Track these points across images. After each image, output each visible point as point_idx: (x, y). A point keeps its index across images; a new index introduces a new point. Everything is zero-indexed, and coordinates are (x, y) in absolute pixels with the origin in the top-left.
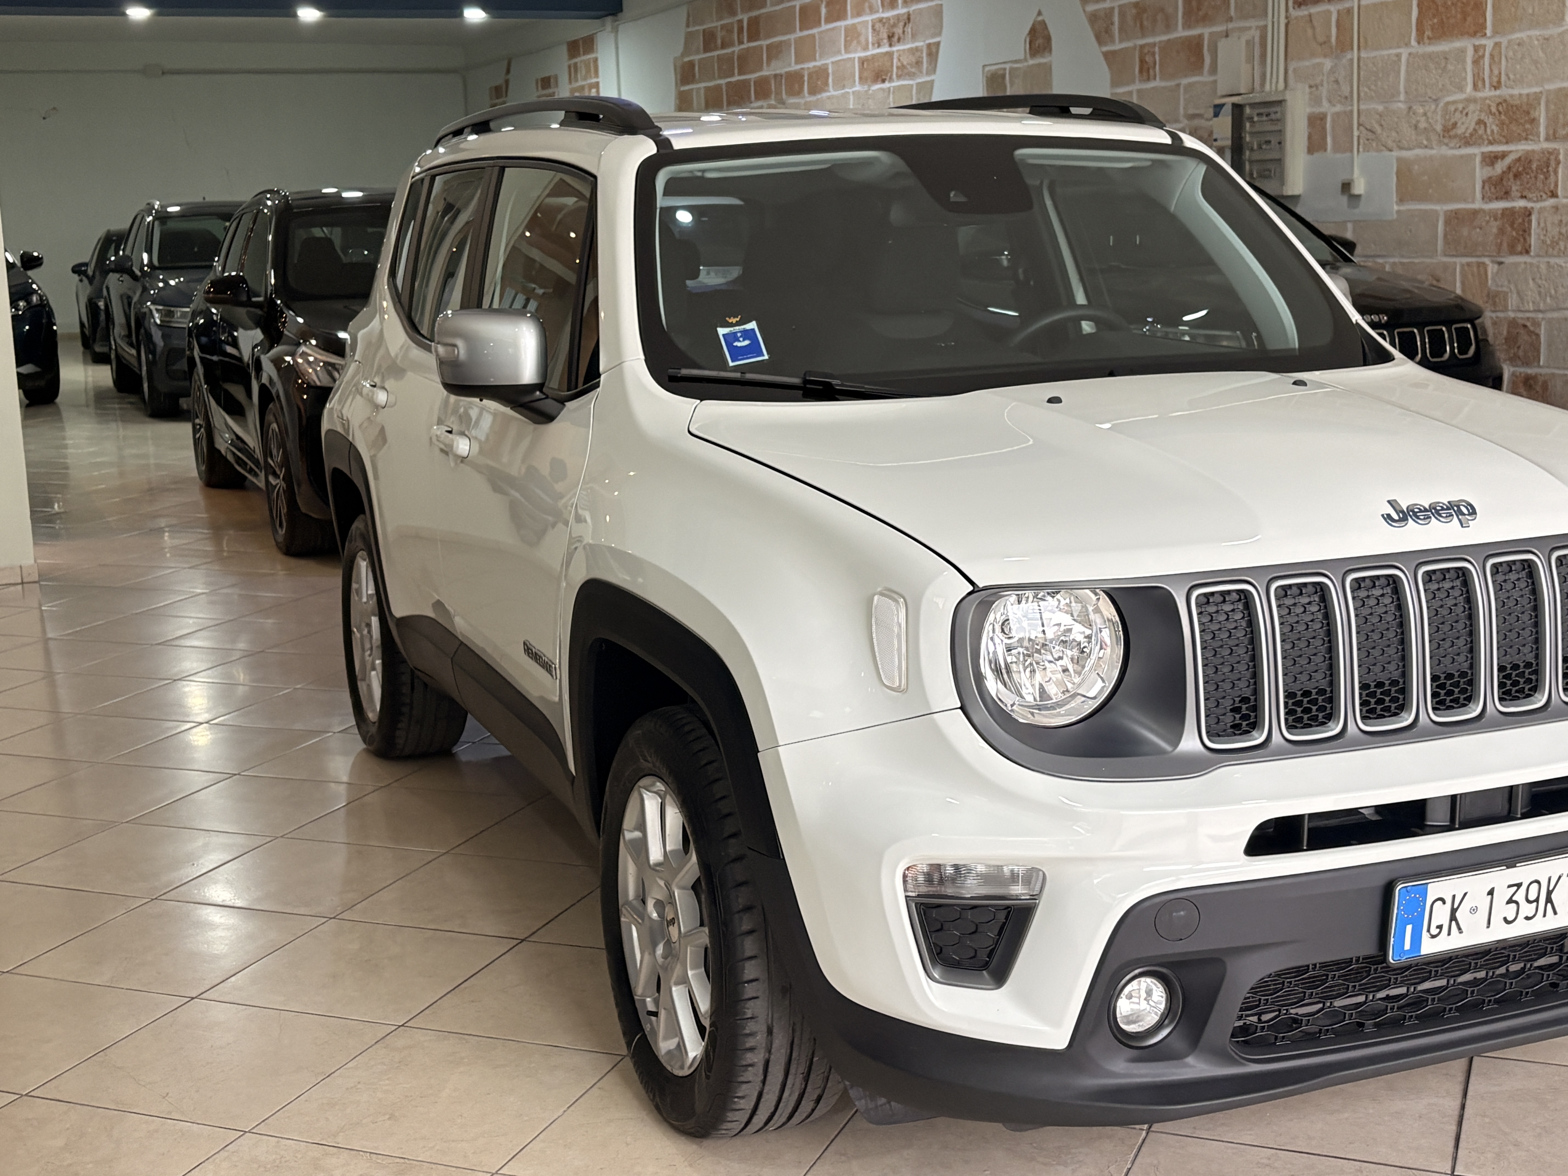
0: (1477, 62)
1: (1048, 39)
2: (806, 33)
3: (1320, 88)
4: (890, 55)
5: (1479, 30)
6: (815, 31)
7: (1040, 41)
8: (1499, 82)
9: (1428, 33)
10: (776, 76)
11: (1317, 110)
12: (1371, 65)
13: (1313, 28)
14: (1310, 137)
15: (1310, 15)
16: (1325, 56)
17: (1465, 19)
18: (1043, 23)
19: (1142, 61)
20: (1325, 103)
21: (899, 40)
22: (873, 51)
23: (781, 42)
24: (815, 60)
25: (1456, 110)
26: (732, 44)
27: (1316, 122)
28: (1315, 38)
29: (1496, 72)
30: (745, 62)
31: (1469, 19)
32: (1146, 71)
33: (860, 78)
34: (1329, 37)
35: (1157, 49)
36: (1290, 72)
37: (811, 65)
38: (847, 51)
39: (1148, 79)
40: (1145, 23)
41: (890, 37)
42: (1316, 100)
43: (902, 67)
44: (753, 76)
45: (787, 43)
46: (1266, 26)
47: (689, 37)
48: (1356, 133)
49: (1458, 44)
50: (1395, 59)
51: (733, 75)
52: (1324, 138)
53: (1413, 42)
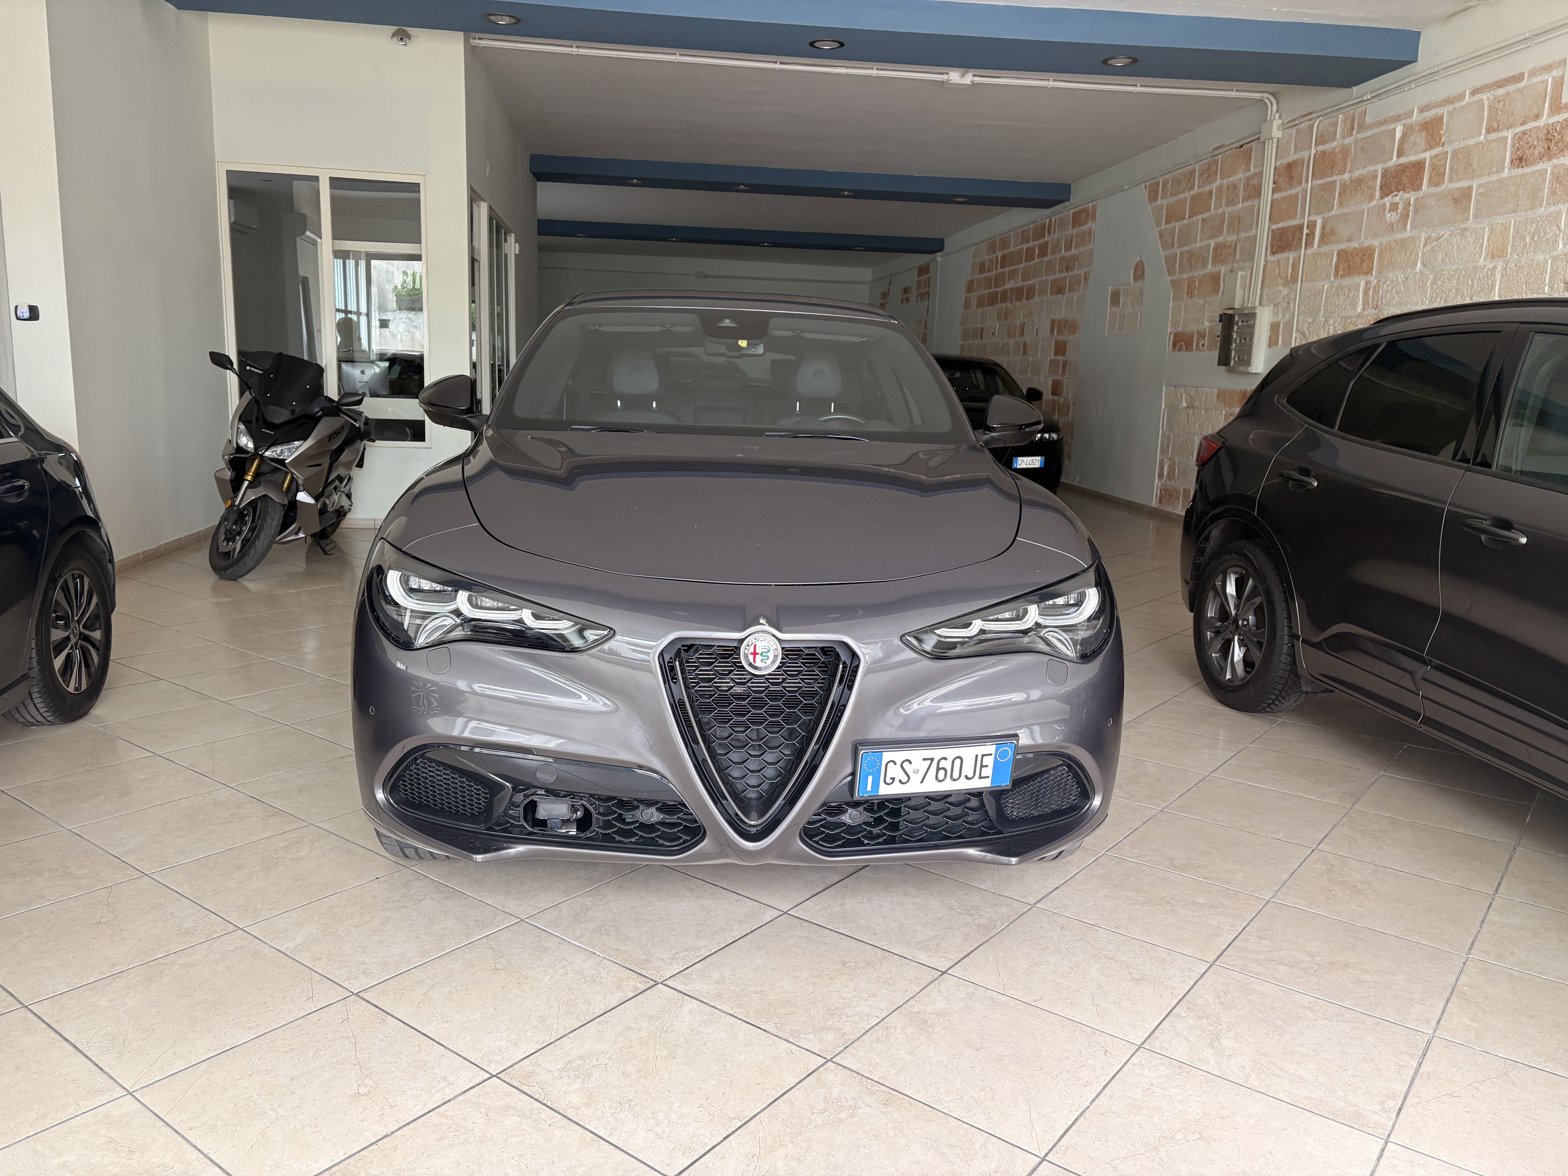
0: (1366, 292)
1: (1143, 271)
2: (1028, 264)
3: (1279, 306)
4: (1065, 278)
5: (1369, 271)
6: (1032, 263)
7: (1139, 272)
8: (1377, 306)
9: (1341, 272)
10: (1011, 289)
11: (1276, 320)
12: (1307, 293)
13: (1279, 268)
14: (1270, 338)
15: (1279, 260)
16: (1284, 286)
17: (1362, 264)
18: (1141, 261)
19: (1189, 287)
20: (1280, 316)
21: (1071, 270)
22: (1058, 275)
23: (1015, 269)
24: (1030, 280)
25: (1351, 322)
26: (992, 270)
27: (1274, 327)
28: (1279, 274)
29: (1376, 298)
30: (999, 280)
31: (1365, 264)
32: (1190, 292)
33: (1051, 292)
34: (1287, 274)
35: (1197, 280)
36: (1264, 296)
37: (1028, 283)
38: (1046, 275)
39: (1191, 298)
40: (1193, 263)
41: (1067, 268)
42: (1276, 314)
43: (1071, 286)
44: (1000, 289)
45: (1018, 270)
46: (1253, 266)
47: (974, 264)
48: (1294, 335)
49: (1356, 279)
50: (1321, 288)
51: (991, 288)
52: (1278, 338)
53: (1332, 278)
